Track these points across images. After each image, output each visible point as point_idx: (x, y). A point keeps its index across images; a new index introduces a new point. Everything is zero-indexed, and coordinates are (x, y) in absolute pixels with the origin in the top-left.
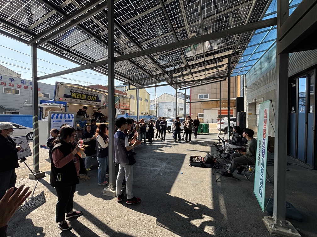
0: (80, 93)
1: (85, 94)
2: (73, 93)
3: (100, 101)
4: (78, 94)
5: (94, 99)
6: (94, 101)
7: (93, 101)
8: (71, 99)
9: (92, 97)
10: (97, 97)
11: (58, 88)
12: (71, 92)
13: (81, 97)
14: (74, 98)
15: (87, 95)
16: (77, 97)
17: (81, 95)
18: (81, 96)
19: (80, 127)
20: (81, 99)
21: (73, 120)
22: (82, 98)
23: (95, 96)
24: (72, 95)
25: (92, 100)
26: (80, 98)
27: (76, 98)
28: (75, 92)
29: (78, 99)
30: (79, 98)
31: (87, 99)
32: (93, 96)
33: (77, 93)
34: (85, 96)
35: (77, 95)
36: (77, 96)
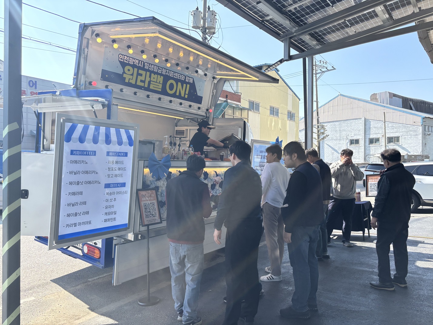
0: (146, 70)
1: (161, 75)
2: (127, 68)
3: (199, 100)
4: (140, 72)
5: (183, 90)
6: (184, 98)
7: (180, 97)
8: (121, 87)
9: (179, 84)
10: (193, 86)
11: (87, 47)
12: (123, 64)
13: (149, 83)
14: (129, 85)
15: (166, 78)
16: (139, 83)
17: (150, 77)
18: (148, 79)
19: (151, 179)
20: (148, 89)
21: (130, 150)
22: (152, 87)
23: (187, 83)
24: (125, 75)
25: (178, 94)
26: (146, 86)
27: (135, 86)
28: (134, 66)
29: (140, 87)
30: (142, 84)
31: (164, 92)
32: (183, 82)
33: (139, 68)
34: (161, 79)
35: (139, 74)
36: (140, 78)
